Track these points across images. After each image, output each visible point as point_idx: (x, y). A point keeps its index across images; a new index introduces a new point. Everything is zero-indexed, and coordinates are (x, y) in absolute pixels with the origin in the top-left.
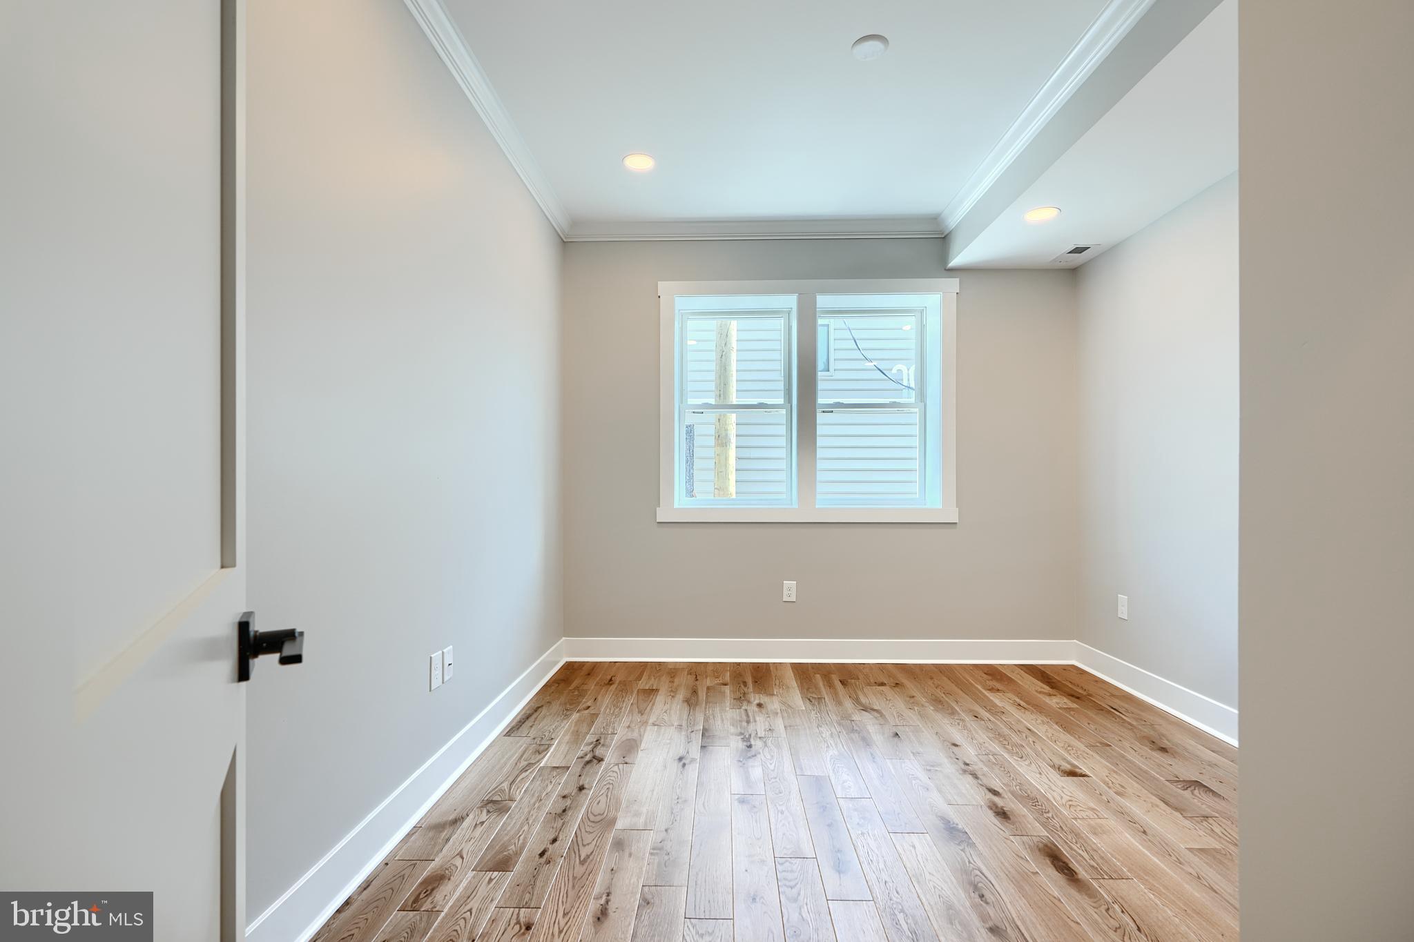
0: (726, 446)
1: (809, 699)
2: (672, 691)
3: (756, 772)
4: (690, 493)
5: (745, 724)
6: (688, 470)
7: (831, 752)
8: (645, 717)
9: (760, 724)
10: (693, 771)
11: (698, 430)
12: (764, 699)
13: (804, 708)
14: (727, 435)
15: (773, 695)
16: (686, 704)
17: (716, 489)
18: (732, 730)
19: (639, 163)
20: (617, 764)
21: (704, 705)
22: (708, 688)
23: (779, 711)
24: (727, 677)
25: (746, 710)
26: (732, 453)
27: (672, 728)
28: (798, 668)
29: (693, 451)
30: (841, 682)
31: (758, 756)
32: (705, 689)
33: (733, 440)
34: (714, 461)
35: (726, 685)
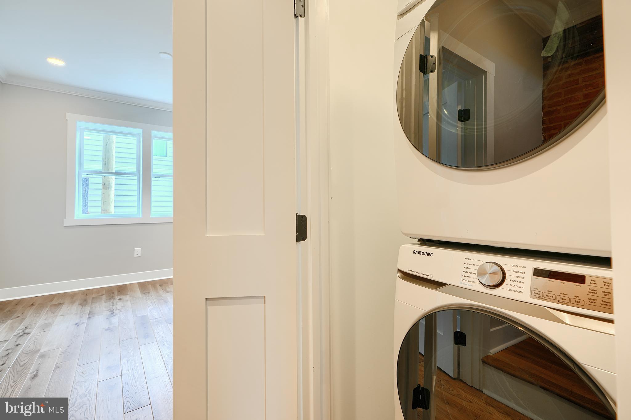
0: (109, 189)
1: (144, 293)
2: (72, 302)
3: (115, 320)
4: (85, 211)
5: (112, 306)
6: (85, 201)
7: (150, 308)
8: (55, 314)
9: (119, 305)
10: (83, 327)
11: (91, 180)
12: (121, 297)
13: (141, 297)
14: (109, 184)
15: (127, 294)
16: (80, 306)
17: (103, 210)
18: (105, 309)
19: (56, 62)
20: (40, 333)
21: (90, 304)
22: (93, 298)
23: (129, 300)
24: (104, 292)
25: (113, 302)
26: (112, 193)
27: (72, 315)
28: (140, 284)
29: (88, 191)
30: (160, 285)
31: (117, 315)
32: (91, 299)
33: (113, 186)
34: (101, 196)
35: (103, 295)
